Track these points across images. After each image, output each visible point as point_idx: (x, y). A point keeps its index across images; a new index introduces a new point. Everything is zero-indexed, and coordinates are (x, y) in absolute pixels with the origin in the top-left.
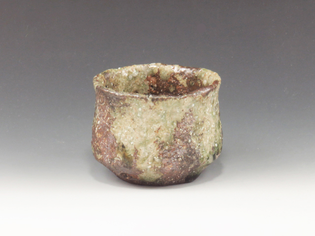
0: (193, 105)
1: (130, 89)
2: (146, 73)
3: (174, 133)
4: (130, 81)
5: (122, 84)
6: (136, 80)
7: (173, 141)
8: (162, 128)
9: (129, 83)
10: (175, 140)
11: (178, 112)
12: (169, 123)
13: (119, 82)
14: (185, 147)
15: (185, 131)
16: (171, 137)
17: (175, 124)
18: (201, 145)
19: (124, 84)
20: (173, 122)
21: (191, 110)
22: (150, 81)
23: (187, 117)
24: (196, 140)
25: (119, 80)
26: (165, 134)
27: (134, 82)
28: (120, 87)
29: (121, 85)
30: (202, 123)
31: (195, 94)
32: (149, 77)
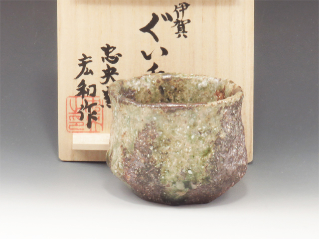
0: (155, 118)
1: (198, 99)
2: (216, 87)
3: (135, 142)
4: (199, 90)
5: (189, 91)
6: (206, 92)
7: (133, 150)
8: (126, 133)
9: (197, 93)
10: (135, 150)
11: (139, 120)
12: (132, 130)
13: (185, 88)
14: (143, 161)
15: (145, 143)
16: (132, 146)
17: (137, 133)
18: (164, 165)
19: (191, 92)
20: (136, 130)
21: (154, 123)
22: (218, 96)
23: (148, 129)
24: (158, 157)
25: (185, 85)
26: (127, 141)
27: (203, 93)
28: (186, 94)
29: (187, 91)
30: (167, 142)
31: (153, 106)
32: (218, 91)
